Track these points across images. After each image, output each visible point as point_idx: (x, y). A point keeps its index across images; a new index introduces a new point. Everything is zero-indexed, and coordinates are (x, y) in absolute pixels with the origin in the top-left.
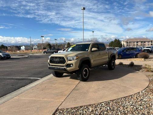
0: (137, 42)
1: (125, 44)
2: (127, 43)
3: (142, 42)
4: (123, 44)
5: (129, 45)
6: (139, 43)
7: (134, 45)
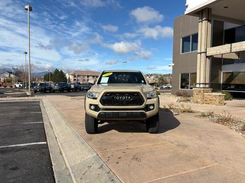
0: (88, 76)
1: (71, 78)
2: (75, 76)
3: (94, 76)
4: (68, 78)
5: (78, 80)
6: (90, 77)
7: (84, 80)
